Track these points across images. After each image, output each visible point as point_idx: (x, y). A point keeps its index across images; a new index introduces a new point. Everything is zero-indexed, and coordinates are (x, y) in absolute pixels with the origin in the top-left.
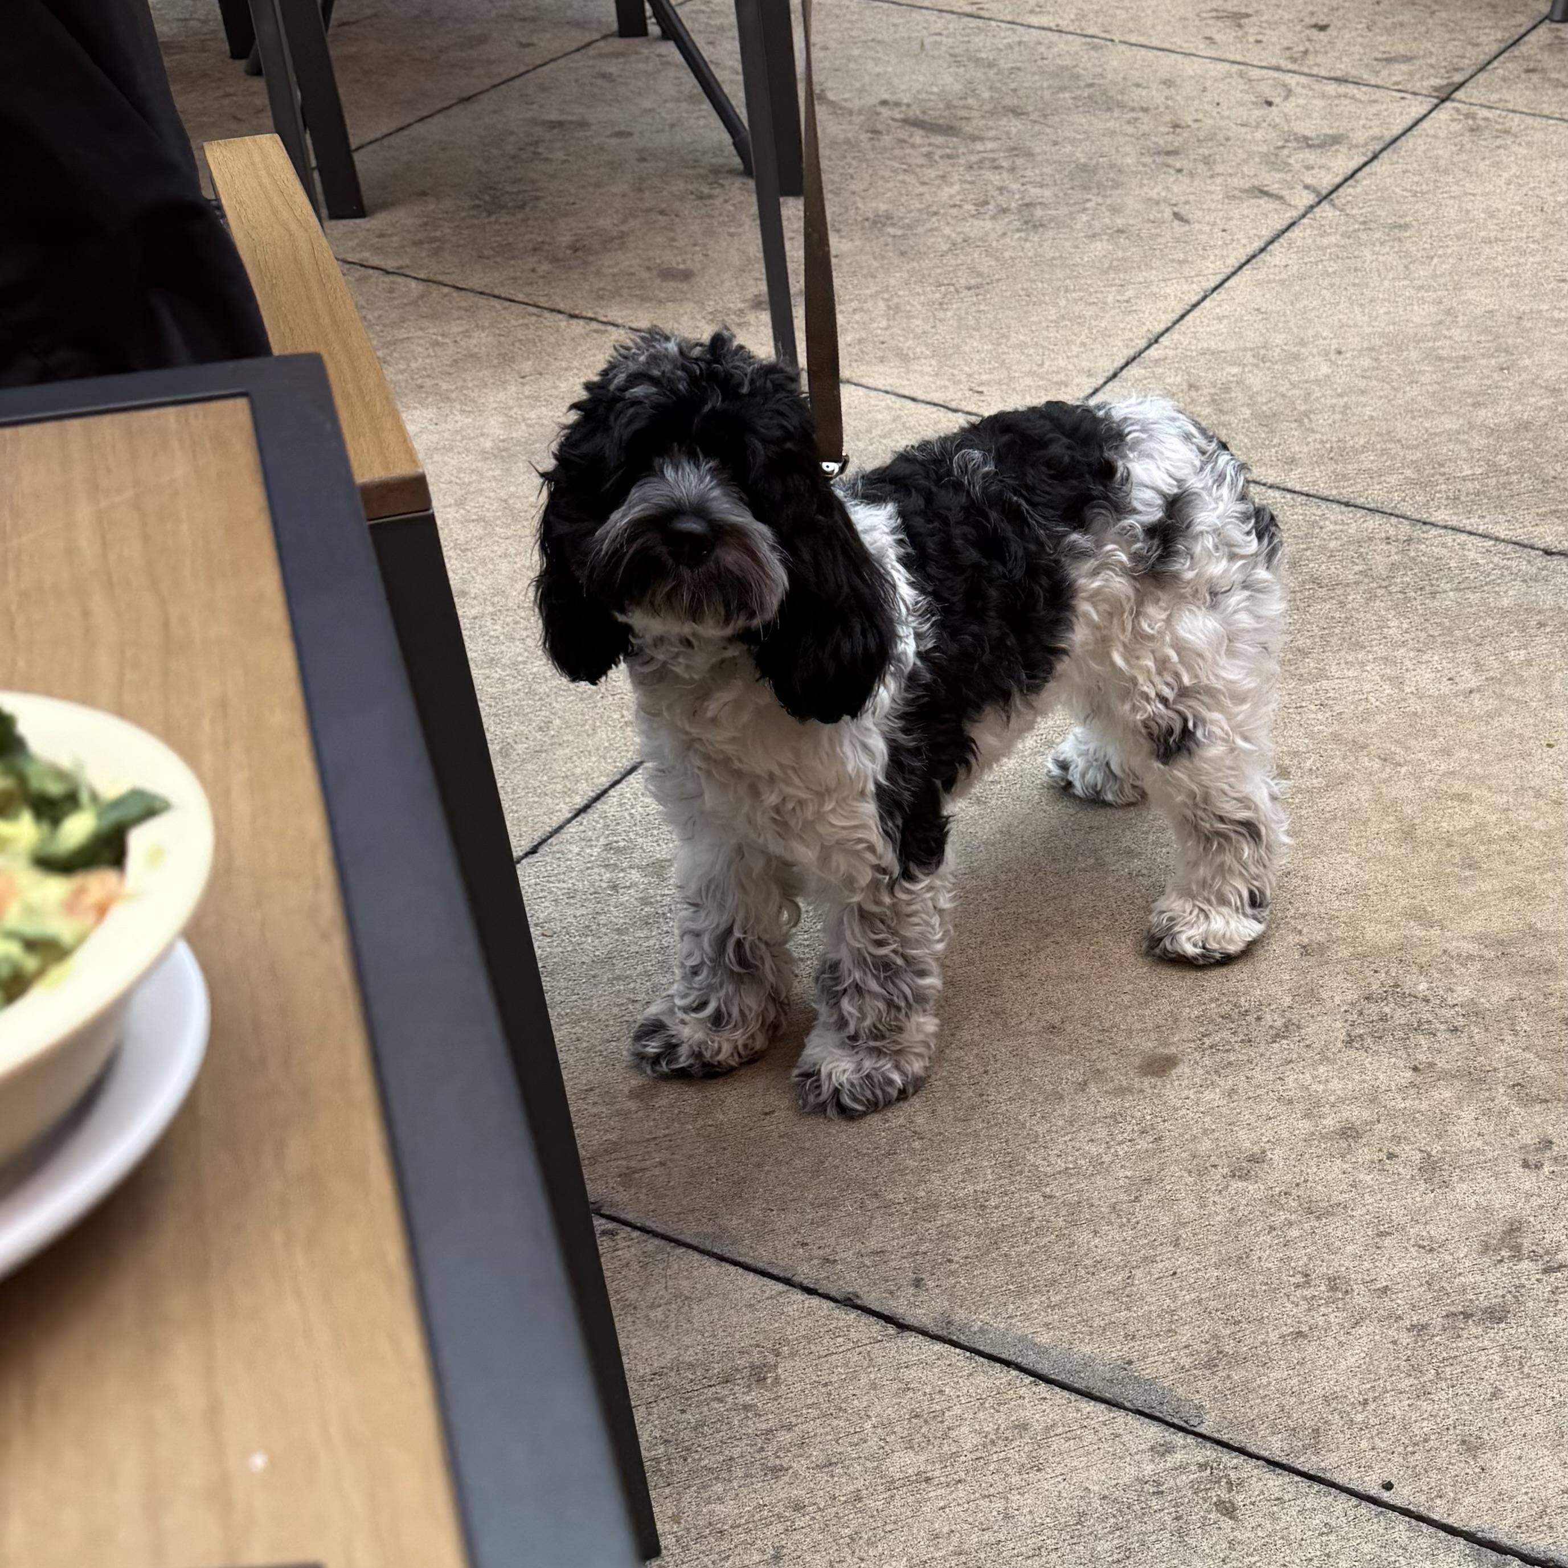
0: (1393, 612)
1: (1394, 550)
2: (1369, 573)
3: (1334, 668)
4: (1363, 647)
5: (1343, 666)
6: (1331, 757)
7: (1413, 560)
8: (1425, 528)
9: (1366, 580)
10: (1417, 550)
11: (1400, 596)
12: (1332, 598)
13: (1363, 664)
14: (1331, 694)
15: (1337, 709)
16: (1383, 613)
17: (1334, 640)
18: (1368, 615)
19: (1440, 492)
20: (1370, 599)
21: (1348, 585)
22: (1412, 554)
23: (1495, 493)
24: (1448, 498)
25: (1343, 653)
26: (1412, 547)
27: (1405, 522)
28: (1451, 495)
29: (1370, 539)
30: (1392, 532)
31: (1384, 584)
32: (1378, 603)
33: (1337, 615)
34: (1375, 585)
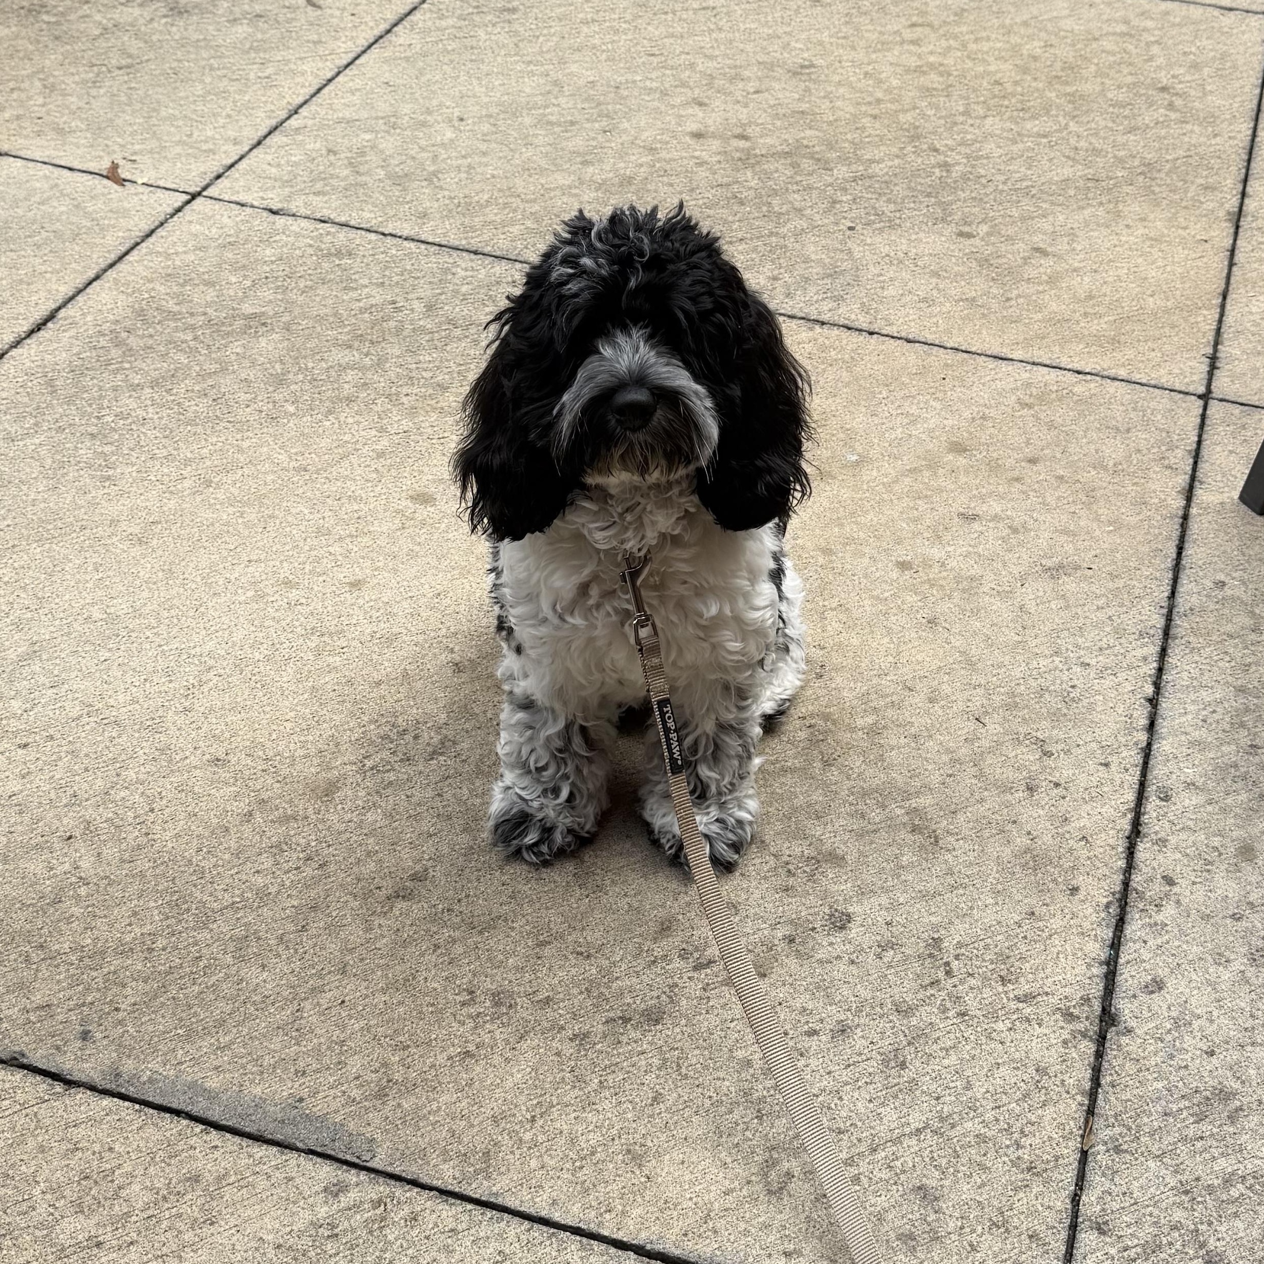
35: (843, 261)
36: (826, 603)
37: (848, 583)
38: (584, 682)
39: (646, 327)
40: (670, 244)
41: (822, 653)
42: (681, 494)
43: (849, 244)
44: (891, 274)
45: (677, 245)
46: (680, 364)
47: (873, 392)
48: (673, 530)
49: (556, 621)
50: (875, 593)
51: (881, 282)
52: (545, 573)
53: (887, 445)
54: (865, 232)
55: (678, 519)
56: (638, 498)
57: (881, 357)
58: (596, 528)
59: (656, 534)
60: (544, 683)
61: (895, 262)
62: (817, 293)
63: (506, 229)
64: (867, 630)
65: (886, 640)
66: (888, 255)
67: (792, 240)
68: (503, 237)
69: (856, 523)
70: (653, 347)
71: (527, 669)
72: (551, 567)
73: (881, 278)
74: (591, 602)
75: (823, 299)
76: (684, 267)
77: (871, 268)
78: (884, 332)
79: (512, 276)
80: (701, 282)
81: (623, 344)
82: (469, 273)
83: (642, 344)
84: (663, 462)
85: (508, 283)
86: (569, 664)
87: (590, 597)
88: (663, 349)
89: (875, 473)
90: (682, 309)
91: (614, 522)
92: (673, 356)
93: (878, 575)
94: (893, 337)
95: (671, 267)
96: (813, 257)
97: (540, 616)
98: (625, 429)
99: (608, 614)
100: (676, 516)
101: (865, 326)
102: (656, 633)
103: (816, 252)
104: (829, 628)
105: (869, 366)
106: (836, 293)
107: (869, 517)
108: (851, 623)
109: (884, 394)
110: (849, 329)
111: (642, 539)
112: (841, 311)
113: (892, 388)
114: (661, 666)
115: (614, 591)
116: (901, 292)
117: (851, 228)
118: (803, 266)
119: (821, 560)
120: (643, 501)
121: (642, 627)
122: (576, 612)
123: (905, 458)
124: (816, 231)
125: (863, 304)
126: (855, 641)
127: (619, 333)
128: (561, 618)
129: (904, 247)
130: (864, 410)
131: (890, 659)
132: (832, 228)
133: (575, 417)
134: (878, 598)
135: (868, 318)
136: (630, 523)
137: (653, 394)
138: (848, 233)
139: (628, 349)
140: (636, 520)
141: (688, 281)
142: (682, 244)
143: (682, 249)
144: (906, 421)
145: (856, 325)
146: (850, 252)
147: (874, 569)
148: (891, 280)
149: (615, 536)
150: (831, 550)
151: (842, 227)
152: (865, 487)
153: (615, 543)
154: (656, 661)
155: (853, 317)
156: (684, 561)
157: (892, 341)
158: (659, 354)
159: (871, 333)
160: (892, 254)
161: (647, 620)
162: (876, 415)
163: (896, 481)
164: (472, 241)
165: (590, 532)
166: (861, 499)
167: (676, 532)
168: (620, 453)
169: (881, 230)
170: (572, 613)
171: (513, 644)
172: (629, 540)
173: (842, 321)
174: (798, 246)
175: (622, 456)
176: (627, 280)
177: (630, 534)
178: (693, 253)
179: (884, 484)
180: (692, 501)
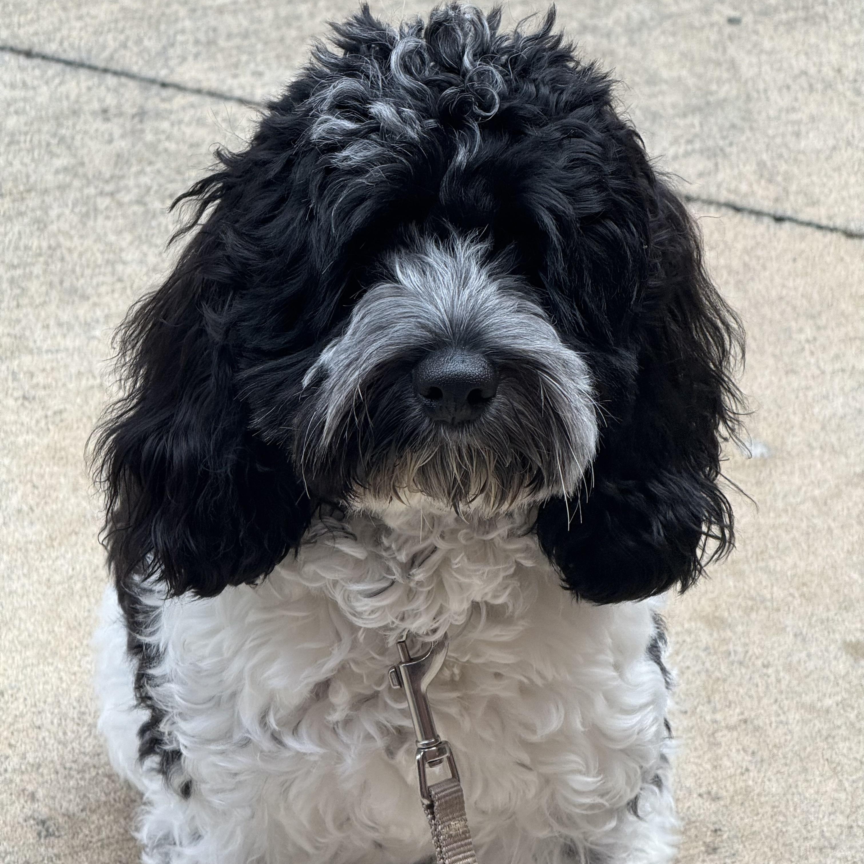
0: (128, 237)
1: (117, 132)
2: (81, 171)
3: (39, 333)
4: (85, 297)
5: (54, 329)
6: (52, 487)
7: (153, 147)
8: (166, 93)
9: (77, 183)
10: (157, 132)
11: (136, 208)
12: (21, 214)
13: (87, 326)
14: (40, 379)
15: (55, 404)
16: (112, 238)
17: (33, 286)
18: (88, 242)
19: (183, 31)
20: (87, 215)
21: (46, 191)
22: (149, 137)
23: (274, 35)
24: (197, 42)
25: (52, 308)
26: (149, 125)
27: (131, 84)
28: (202, 37)
29: (75, 113)
30: (110, 101)
31: (109, 188)
32: (100, 220)
33: (35, 243)
34: (91, 191)
35: (720, 82)
36: (718, 717)
37: (757, 679)
38: (307, 847)
39: (482, 240)
40: (532, 88)
41: (714, 807)
42: (511, 535)
43: (732, 50)
44: (813, 108)
45: (545, 90)
46: (539, 310)
47: (788, 330)
48: (495, 597)
49: (267, 745)
50: (807, 699)
51: (794, 123)
52: (254, 661)
53: (817, 427)
54: (760, 28)
55: (506, 578)
56: (435, 540)
57: (800, 264)
58: (360, 592)
59: (466, 605)
60: (231, 848)
61: (819, 86)
62: (675, 141)
63: (84, 10)
64: (796, 766)
65: (832, 784)
66: (804, 73)
67: (624, 40)
68: (78, 24)
69: (767, 570)
70: (492, 276)
71: (198, 823)
72: (263, 652)
73: (794, 116)
74: (336, 716)
75: (687, 154)
76: (558, 135)
77: (774, 95)
78: (804, 216)
79: (101, 100)
80: (585, 162)
81: (439, 268)
82: (19, 93)
83: (474, 269)
84: (493, 483)
85: (94, 113)
86: (282, 817)
87: (332, 707)
88: (510, 281)
89: (797, 480)
90: (552, 210)
91: (393, 583)
92: (527, 295)
93: (811, 665)
94: (820, 227)
95: (534, 132)
96: (665, 74)
97: (237, 736)
98: (438, 424)
99: (369, 737)
100: (502, 575)
101: (766, 206)
102: (455, 775)
103: (669, 65)
104: (726, 762)
105: (777, 280)
106: (710, 143)
107: (790, 561)
108: (766, 754)
109: (809, 333)
110: (737, 209)
111: (440, 613)
112: (720, 176)
113: (822, 321)
114: (466, 834)
115: (375, 695)
116: (831, 142)
117: (732, 21)
118: (647, 90)
119: (705, 638)
120: (443, 546)
121: (432, 764)
122: (303, 729)
123: (852, 453)
124: (667, 25)
125: (762, 165)
126: (774, 788)
127: (431, 247)
128: (276, 738)
129: (835, 58)
130: (771, 362)
131: (841, 819)
132: (697, 19)
133: (349, 398)
134: (811, 708)
135: (773, 191)
136: (420, 584)
137: (492, 364)
138: (729, 29)
139: (448, 277)
140: (430, 579)
141: (562, 160)
142: (554, 90)
143: (553, 98)
144: (850, 384)
145: (752, 203)
146: (733, 66)
147: (803, 655)
148: (813, 119)
149: (391, 606)
150: (723, 621)
151: (716, 18)
152: (780, 504)
153: (390, 619)
154: (456, 825)
155: (744, 188)
156: (504, 646)
157: (818, 234)
158: (503, 290)
159: (779, 219)
160: (813, 70)
161: (441, 751)
162: (794, 372)
163: (838, 495)
164: (21, 32)
165: (347, 599)
166: (774, 527)
167: (500, 601)
168: (419, 464)
169: (790, 25)
170: (295, 731)
171: (178, 781)
172: (416, 615)
173: (724, 196)
174: (635, 53)
175: (422, 470)
176: (453, 151)
177: (420, 603)
178: (572, 107)
179: (814, 500)
180: (527, 549)
